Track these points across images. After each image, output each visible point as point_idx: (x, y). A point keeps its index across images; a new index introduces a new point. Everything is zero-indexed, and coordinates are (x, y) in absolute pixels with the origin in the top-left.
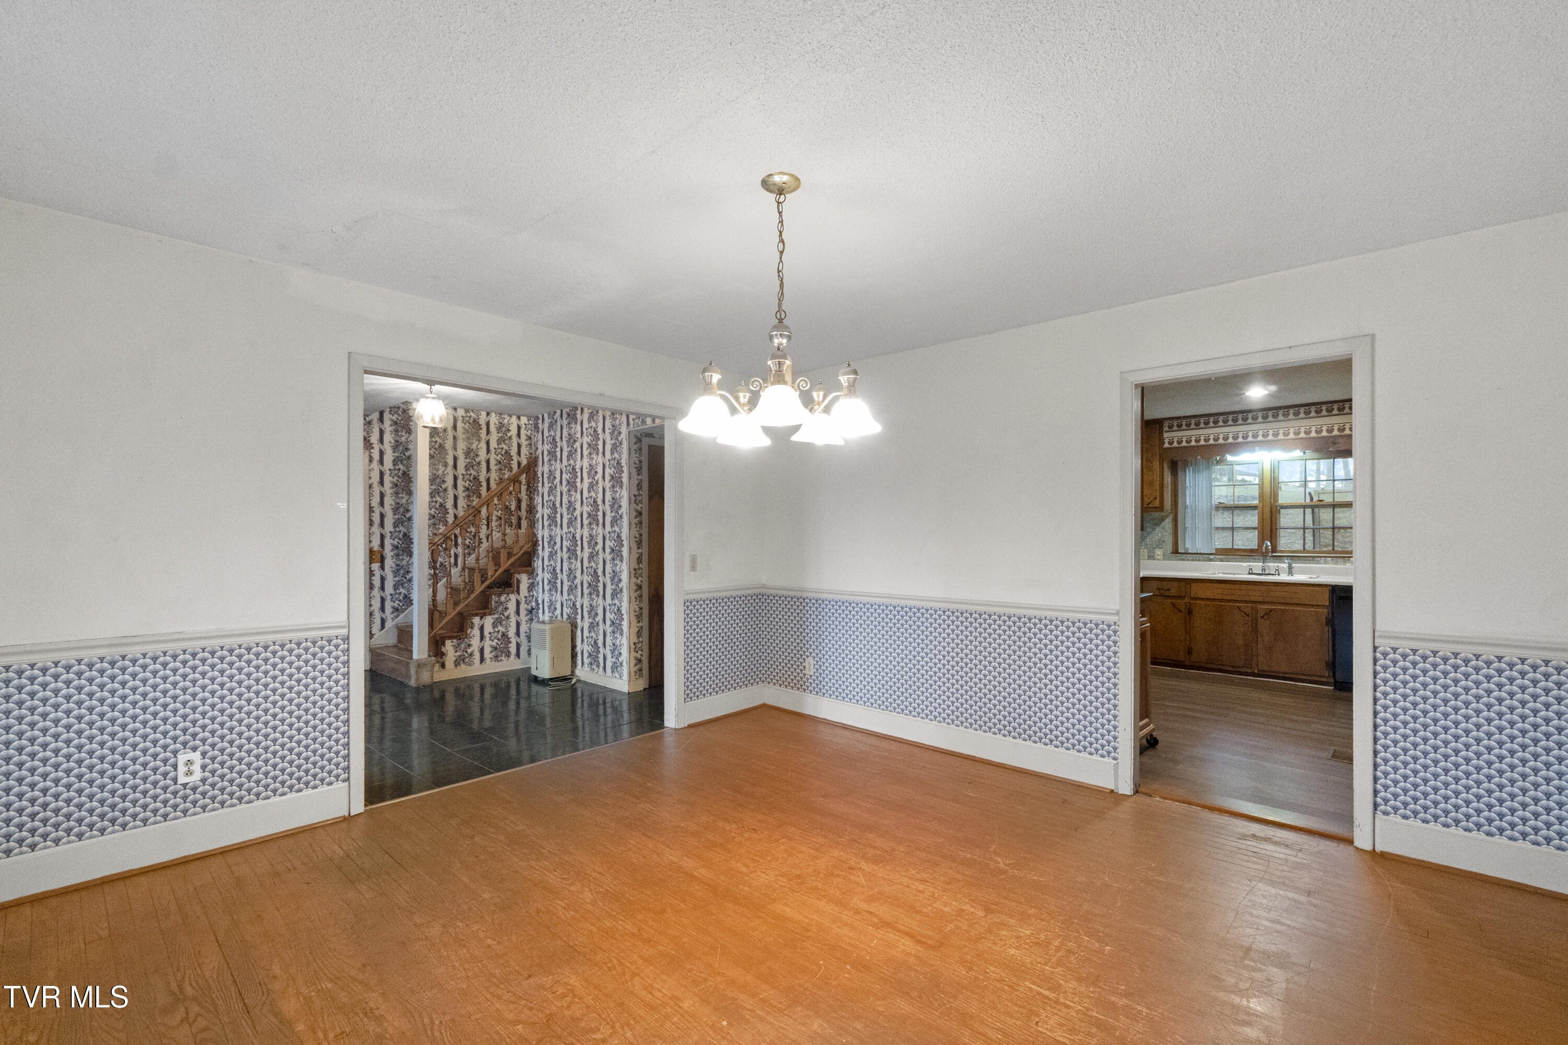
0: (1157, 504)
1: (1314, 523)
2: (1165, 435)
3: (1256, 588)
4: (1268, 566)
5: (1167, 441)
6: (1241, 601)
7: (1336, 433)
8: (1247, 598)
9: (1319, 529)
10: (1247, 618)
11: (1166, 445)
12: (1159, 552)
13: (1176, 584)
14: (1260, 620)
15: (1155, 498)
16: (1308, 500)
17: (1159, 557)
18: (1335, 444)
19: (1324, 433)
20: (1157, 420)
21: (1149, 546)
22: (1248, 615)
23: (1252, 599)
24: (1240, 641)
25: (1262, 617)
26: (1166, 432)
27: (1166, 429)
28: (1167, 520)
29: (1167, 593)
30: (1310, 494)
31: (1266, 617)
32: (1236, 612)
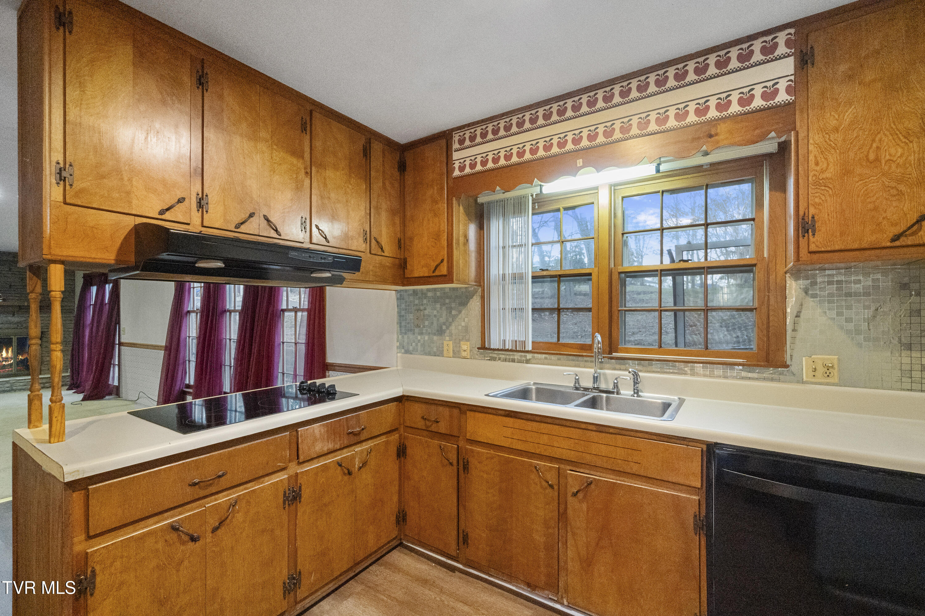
0: (444, 270)
1: (675, 304)
2: (456, 156)
3: (564, 431)
4: (605, 374)
5: (457, 165)
6: (541, 457)
7: (713, 113)
8: (548, 452)
9: (684, 311)
10: (549, 490)
11: (457, 173)
12: (465, 346)
13: (446, 411)
14: (570, 499)
15: (442, 261)
16: (667, 260)
17: (464, 354)
18: (711, 136)
19: (692, 118)
20: (444, 132)
21: (454, 337)
22: (551, 486)
23: (557, 453)
24: (539, 538)
25: (575, 495)
26: (457, 150)
27: (456, 146)
28: (475, 297)
29: (434, 428)
30: (670, 252)
31: (580, 495)
32: (533, 476)
